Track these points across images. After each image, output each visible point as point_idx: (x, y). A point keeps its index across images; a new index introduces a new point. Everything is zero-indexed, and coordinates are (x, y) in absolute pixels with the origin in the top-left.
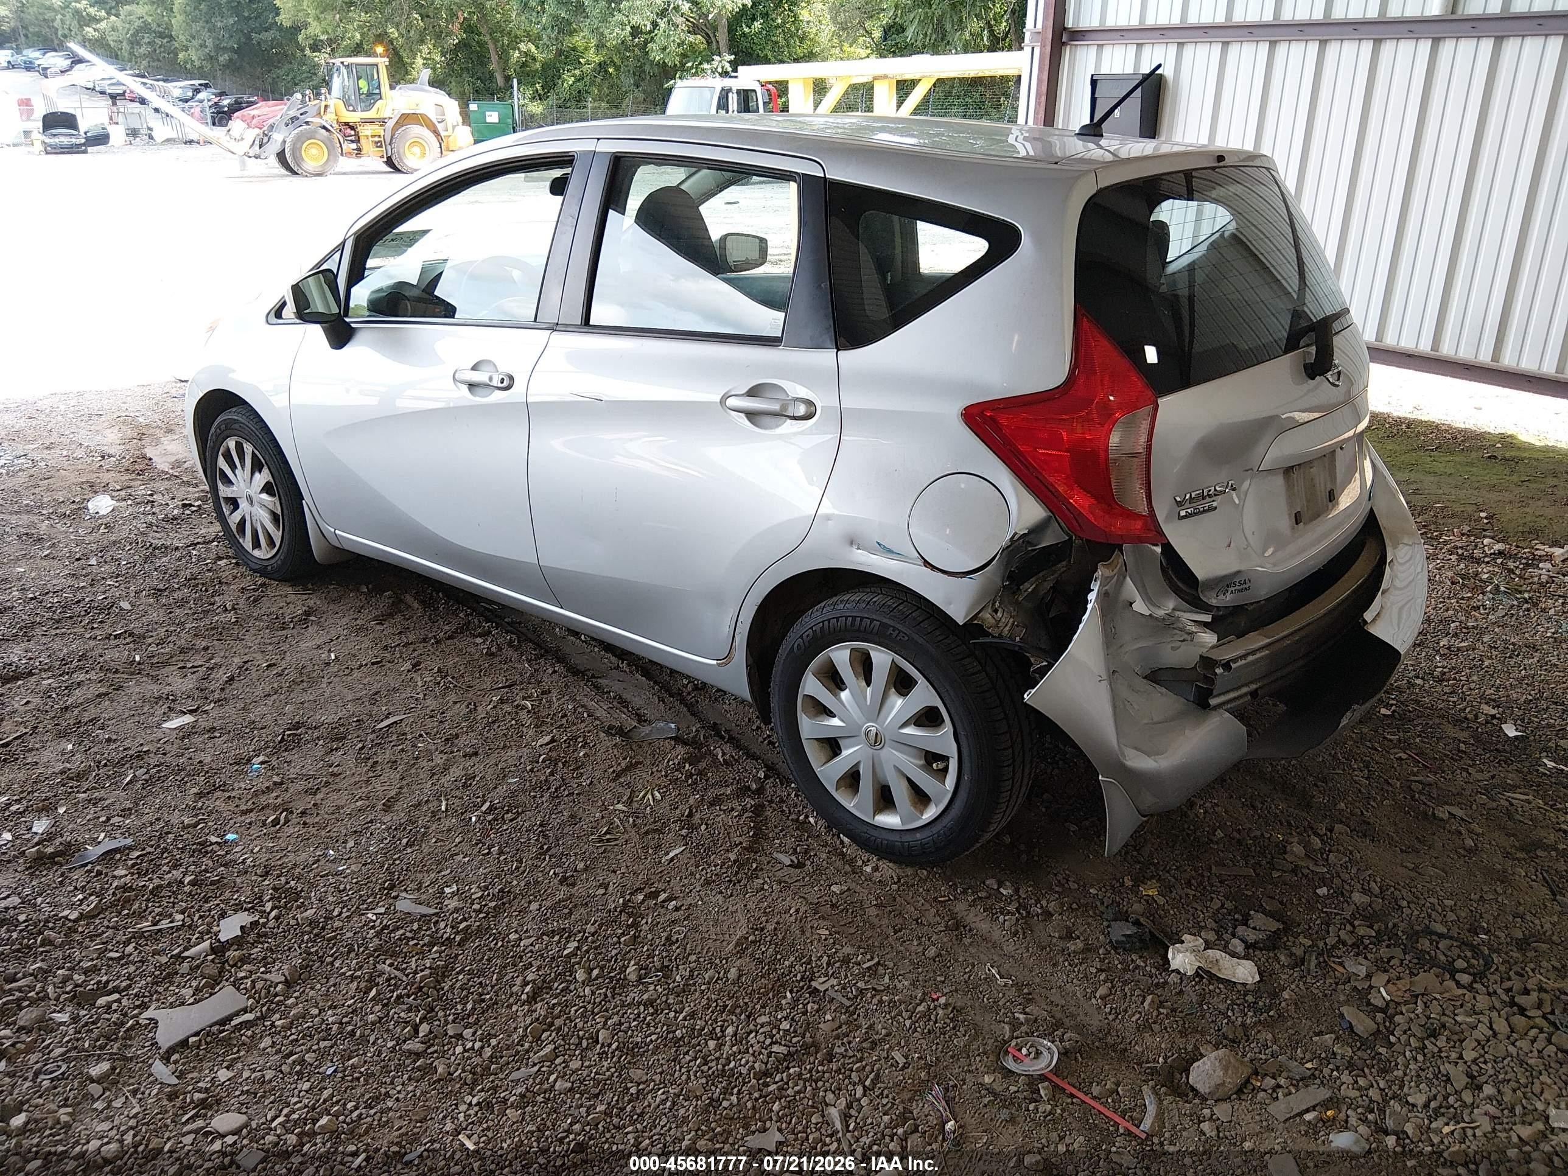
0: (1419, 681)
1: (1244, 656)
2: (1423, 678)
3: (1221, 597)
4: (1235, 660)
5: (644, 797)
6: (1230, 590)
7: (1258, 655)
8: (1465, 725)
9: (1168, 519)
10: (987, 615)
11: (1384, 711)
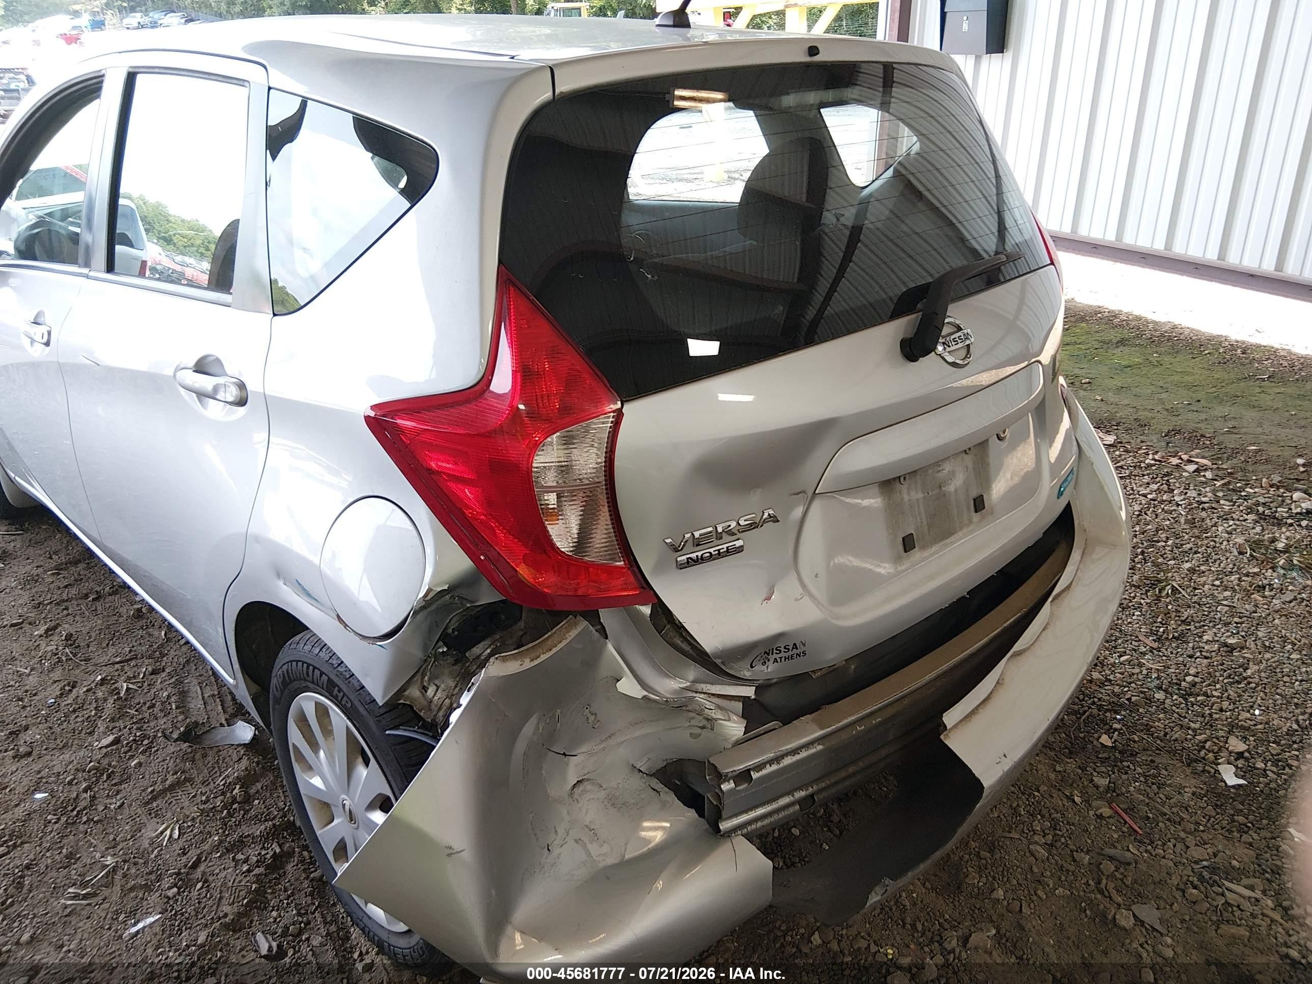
0: (1160, 695)
1: (777, 759)
2: (1166, 691)
3: (759, 667)
4: (759, 767)
5: (162, 833)
6: (772, 657)
7: (804, 754)
8: (1200, 767)
9: (659, 568)
10: (414, 692)
11: (1105, 739)
